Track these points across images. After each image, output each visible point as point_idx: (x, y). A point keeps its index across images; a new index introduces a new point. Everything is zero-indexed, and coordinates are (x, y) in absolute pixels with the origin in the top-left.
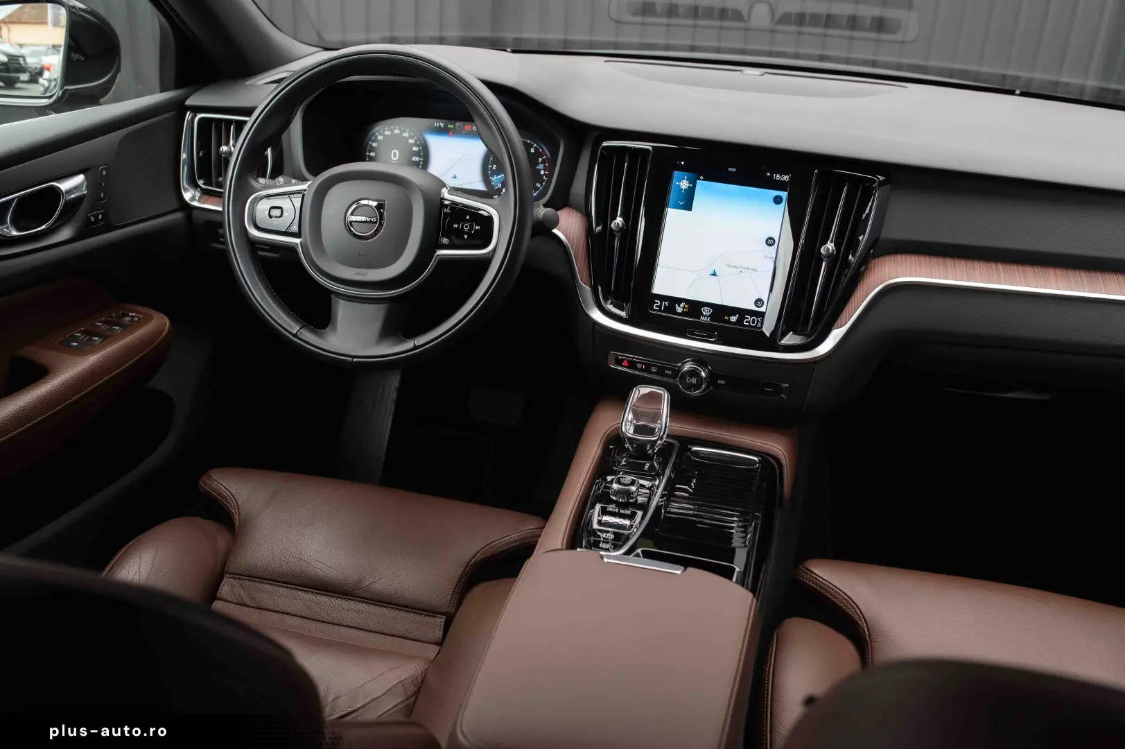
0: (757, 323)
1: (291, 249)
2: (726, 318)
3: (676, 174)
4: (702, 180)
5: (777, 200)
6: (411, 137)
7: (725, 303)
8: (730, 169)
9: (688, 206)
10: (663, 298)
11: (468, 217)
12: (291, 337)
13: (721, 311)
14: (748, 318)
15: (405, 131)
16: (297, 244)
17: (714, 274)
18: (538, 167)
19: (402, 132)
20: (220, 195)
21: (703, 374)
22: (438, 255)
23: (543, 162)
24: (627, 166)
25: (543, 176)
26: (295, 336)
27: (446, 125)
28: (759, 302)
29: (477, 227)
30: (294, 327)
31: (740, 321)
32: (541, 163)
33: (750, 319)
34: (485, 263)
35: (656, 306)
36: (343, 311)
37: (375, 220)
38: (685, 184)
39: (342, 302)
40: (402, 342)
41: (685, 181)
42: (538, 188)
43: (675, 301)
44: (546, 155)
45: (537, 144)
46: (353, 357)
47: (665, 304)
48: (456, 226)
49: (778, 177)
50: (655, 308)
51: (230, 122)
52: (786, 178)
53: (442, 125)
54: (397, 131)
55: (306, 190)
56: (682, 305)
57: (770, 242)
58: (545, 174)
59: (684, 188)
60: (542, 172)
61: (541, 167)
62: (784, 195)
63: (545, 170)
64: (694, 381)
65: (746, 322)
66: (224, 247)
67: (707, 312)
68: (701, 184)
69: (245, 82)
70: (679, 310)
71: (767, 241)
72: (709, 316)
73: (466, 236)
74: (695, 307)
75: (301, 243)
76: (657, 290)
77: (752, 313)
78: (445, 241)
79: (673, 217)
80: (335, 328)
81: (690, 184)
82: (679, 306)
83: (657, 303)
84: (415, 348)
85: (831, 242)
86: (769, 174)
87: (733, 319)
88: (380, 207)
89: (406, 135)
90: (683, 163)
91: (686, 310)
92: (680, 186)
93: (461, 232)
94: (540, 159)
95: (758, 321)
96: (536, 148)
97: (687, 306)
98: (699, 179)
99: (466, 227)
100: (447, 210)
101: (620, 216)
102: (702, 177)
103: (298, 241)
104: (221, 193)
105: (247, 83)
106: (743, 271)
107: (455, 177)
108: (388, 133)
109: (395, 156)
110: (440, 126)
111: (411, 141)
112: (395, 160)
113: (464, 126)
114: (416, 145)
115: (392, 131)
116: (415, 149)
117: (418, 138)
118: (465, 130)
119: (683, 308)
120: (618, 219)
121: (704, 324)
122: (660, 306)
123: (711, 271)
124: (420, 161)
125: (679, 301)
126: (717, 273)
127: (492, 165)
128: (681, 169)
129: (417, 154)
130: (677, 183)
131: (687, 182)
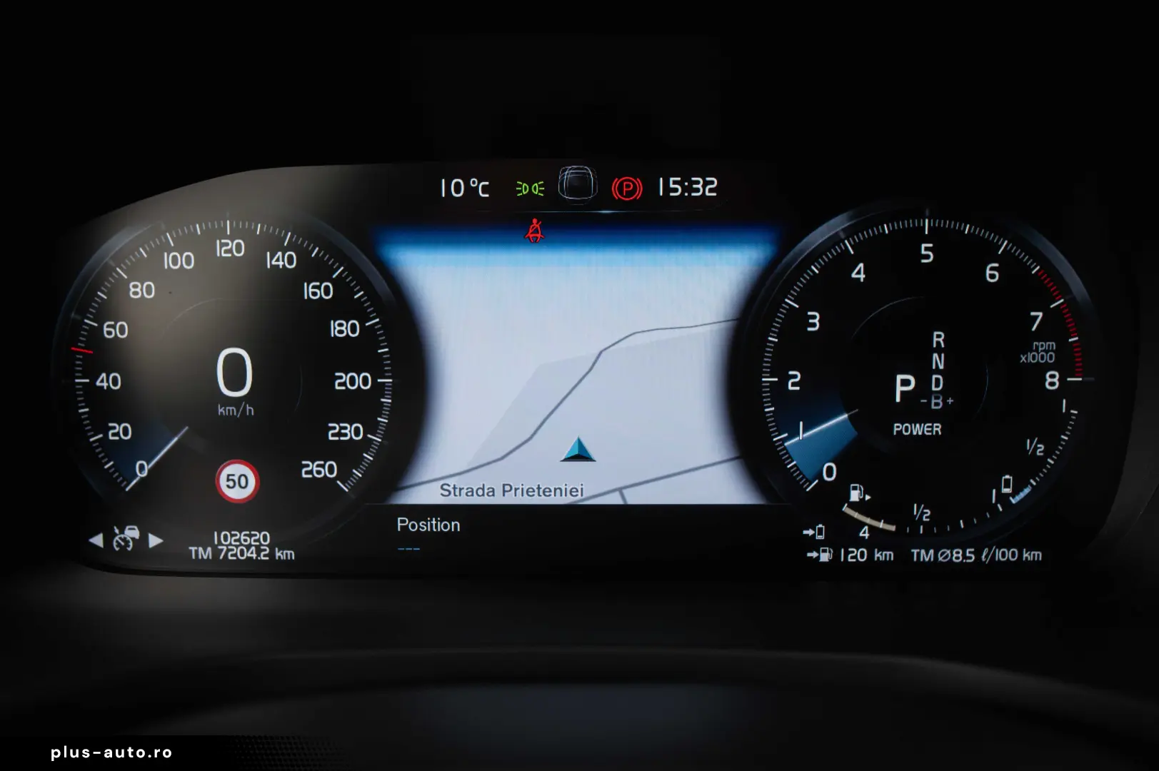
6: (311, 270)
15: (277, 246)
18: (1029, 358)
23: (1053, 328)
25: (1055, 398)
27: (503, 189)
42: (1031, 466)
44: (1064, 289)
45: (1016, 241)
53: (479, 185)
58: (1066, 389)
60: (1052, 380)
61: (1042, 352)
63: (1064, 367)
94: (1037, 317)
96: (1007, 264)
107: (581, 455)
108: (179, 261)
109: (235, 379)
110: (471, 192)
111: (313, 291)
112: (236, 402)
113: (604, 182)
114: (342, 306)
115: (204, 248)
116: (341, 328)
117: (352, 268)
118: (612, 203)
124: (378, 391)
127: (779, 369)
129: (358, 354)
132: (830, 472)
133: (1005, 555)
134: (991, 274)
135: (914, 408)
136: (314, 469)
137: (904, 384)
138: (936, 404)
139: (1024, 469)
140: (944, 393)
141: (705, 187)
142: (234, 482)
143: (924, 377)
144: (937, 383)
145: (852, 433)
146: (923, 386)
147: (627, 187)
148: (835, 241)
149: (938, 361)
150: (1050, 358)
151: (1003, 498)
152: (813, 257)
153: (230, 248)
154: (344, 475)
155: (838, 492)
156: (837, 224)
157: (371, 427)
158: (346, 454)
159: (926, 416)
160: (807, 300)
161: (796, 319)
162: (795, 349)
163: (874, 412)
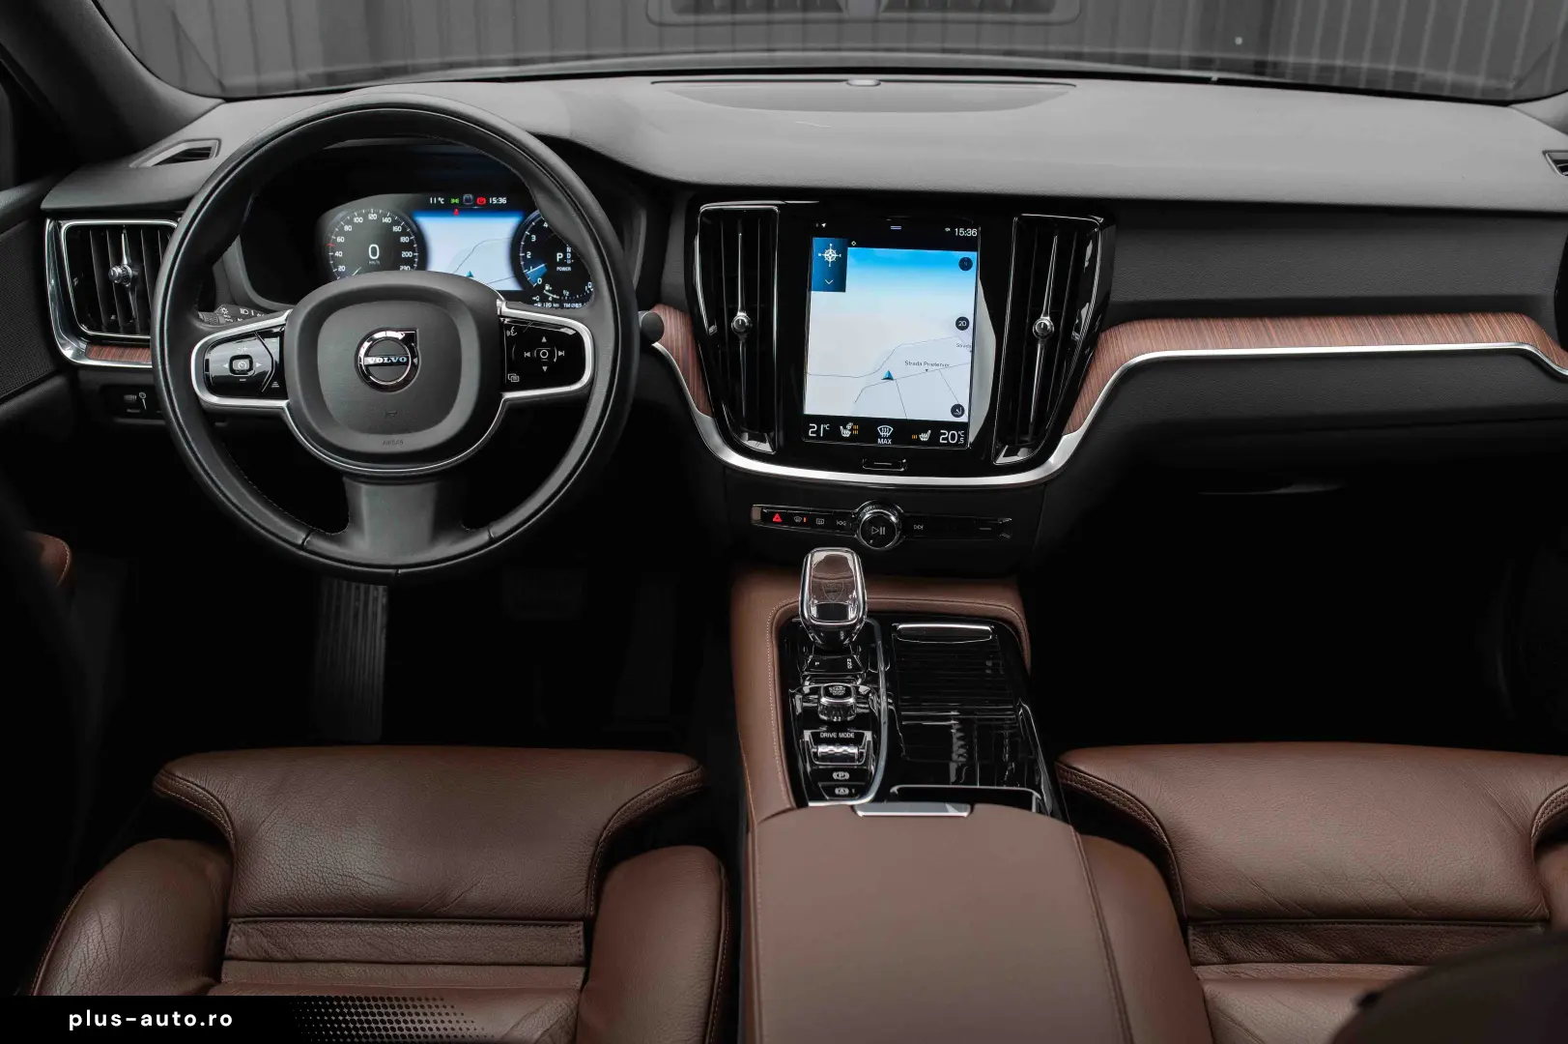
0: (959, 440)
1: (275, 417)
2: (914, 437)
3: (817, 242)
4: (855, 246)
5: (965, 265)
6: (396, 223)
7: (910, 417)
8: (893, 228)
9: (840, 286)
10: (820, 419)
11: (544, 340)
12: (294, 549)
13: (905, 429)
14: (945, 434)
15: (385, 216)
16: (282, 409)
17: (889, 378)
19: (380, 216)
20: (145, 345)
21: (893, 518)
22: (507, 400)
24: (742, 236)
26: (301, 547)
27: (447, 201)
28: (957, 409)
29: (560, 353)
30: (299, 537)
31: (934, 439)
33: (948, 434)
34: (581, 402)
35: (812, 433)
36: (366, 500)
37: (405, 359)
38: (831, 255)
39: (364, 488)
40: (467, 536)
43: (837, 422)
46: (397, 567)
47: (824, 428)
48: (528, 354)
49: (961, 232)
50: (810, 435)
51: (118, 229)
52: (973, 232)
53: (441, 200)
55: (284, 325)
56: (849, 427)
57: (962, 323)
62: (973, 256)
64: (882, 531)
65: (943, 439)
66: (162, 422)
67: (885, 431)
68: (853, 252)
69: (129, 163)
70: (846, 433)
71: (957, 323)
72: (890, 437)
73: (545, 368)
74: (868, 426)
75: (288, 406)
76: (811, 408)
77: (949, 426)
78: (515, 378)
79: (820, 303)
80: (358, 527)
81: (838, 253)
82: (845, 428)
83: (814, 427)
84: (492, 541)
85: (1046, 315)
86: (948, 229)
87: (924, 437)
88: (409, 339)
89: (387, 220)
90: (824, 225)
91: (856, 432)
92: (823, 257)
93: (536, 362)
95: (959, 436)
97: (856, 427)
98: (851, 246)
99: (544, 354)
100: (511, 333)
101: (742, 310)
102: (854, 243)
103: (283, 403)
104: (148, 340)
105: (131, 166)
106: (930, 368)
108: (358, 220)
109: (374, 254)
110: (438, 202)
111: (396, 229)
112: (375, 260)
113: (475, 199)
114: (404, 233)
115: (365, 217)
116: (404, 239)
117: (406, 223)
118: (477, 205)
119: (851, 430)
120: (739, 314)
121: (883, 449)
122: (818, 432)
123: (884, 374)
124: (414, 257)
125: (844, 420)
126: (894, 377)
127: (525, 252)
128: (822, 233)
129: (408, 247)
130: (820, 255)
131: (834, 252)
132: (540, 281)
135: (563, 263)
137: (559, 256)
138: (569, 262)
140: (571, 259)
141: (503, 201)
143: (565, 253)
144: (569, 256)
145: (545, 270)
146: (565, 258)
147: (482, 200)
148: (538, 215)
149: (569, 250)
151: (589, 289)
152: (533, 220)
153: (373, 217)
155: (542, 287)
157: (412, 268)
159: (565, 265)
160: (532, 232)
161: (529, 238)
162: (529, 246)
163: (552, 264)
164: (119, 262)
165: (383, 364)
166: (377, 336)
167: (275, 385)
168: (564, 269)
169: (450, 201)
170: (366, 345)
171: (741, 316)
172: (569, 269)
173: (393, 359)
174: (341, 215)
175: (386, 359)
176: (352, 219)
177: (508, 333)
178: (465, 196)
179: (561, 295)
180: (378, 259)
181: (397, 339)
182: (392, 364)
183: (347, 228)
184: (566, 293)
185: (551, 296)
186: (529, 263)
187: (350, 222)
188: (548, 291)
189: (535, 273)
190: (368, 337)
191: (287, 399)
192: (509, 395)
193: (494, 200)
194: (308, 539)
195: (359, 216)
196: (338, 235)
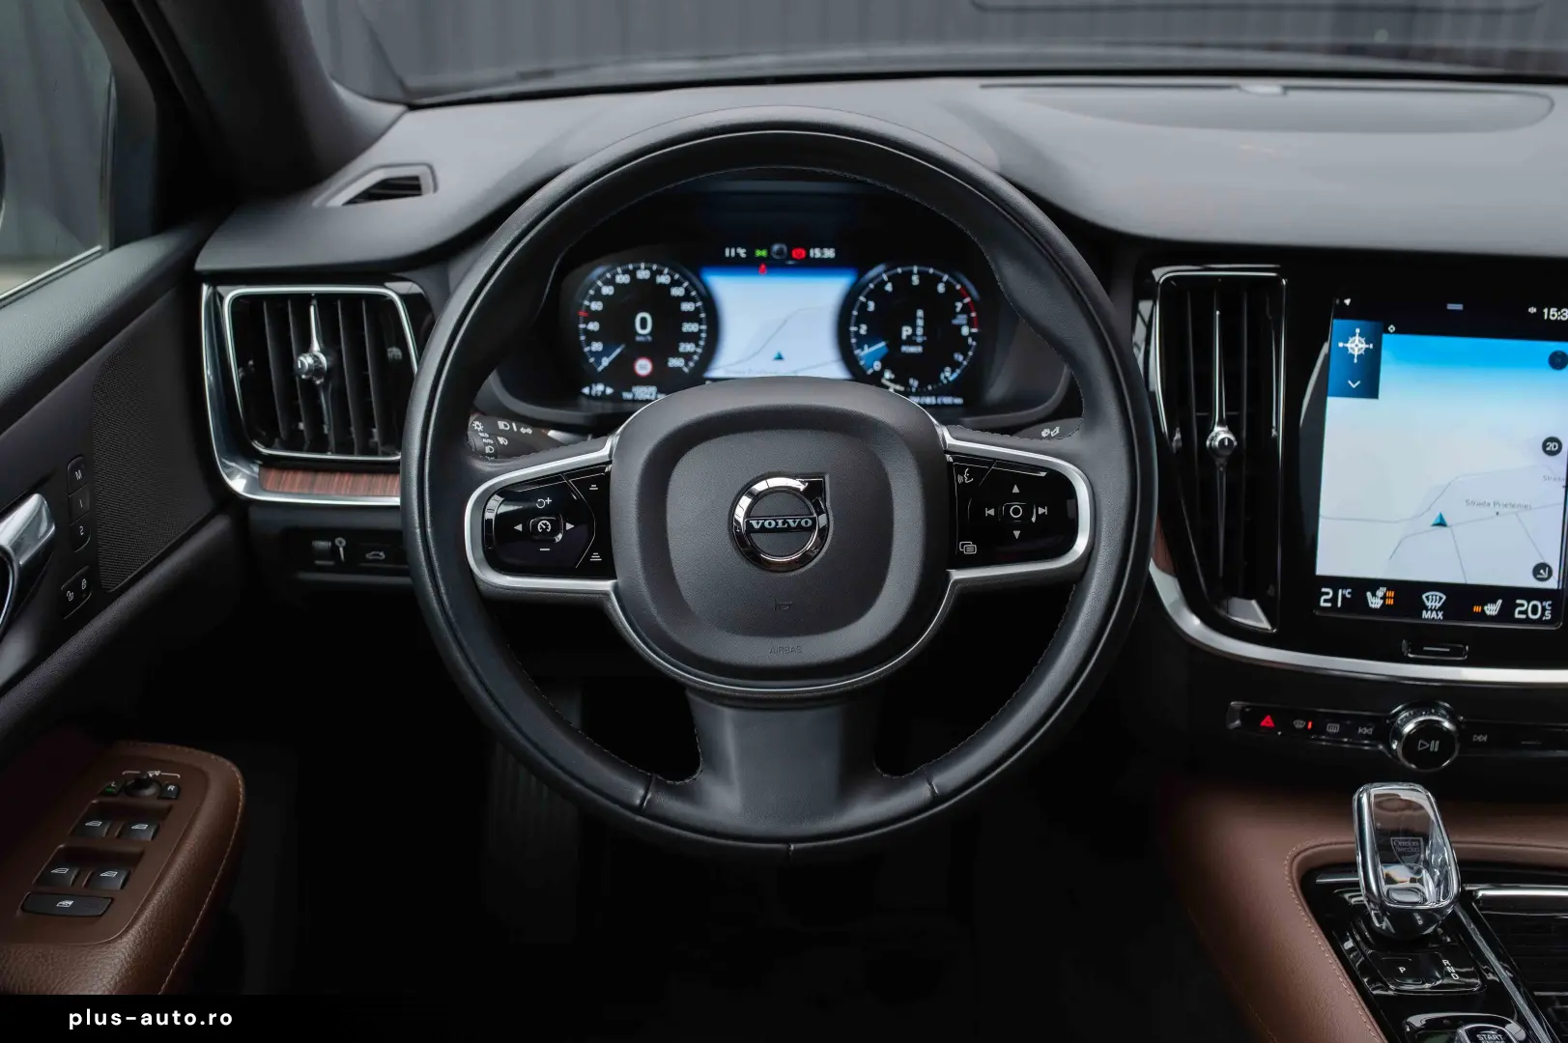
0: (1542, 614)
1: (592, 610)
2: (1477, 609)
3: (1337, 325)
4: (1394, 333)
5: (1557, 361)
6: (675, 283)
7: (1470, 582)
8: (1451, 307)
9: (1370, 390)
10: (1337, 582)
11: (1016, 490)
12: (629, 814)
13: (1463, 597)
14: (1522, 605)
15: (660, 273)
16: (606, 594)
17: (1441, 523)
18: (955, 322)
19: (654, 274)
21: (1447, 724)
22: (956, 582)
23: (966, 310)
24: (1220, 316)
25: (966, 338)
26: (638, 810)
27: (750, 253)
28: (1541, 570)
29: (1041, 511)
30: (637, 793)
31: (1506, 613)
32: (963, 311)
33: (1526, 606)
34: (1065, 589)
35: (1326, 601)
36: (727, 731)
37: (810, 522)
38: (1357, 345)
41: (1357, 338)
42: (957, 365)
43: (1362, 586)
44: (969, 295)
45: (951, 276)
46: (788, 840)
47: (1343, 596)
48: (992, 512)
49: (1553, 314)
50: (1322, 604)
51: (306, 299)
53: (742, 252)
54: (643, 274)
55: (608, 463)
56: (1380, 593)
57: (1550, 446)
58: (971, 334)
59: (1356, 353)
60: (965, 331)
61: (961, 319)
63: (970, 323)
64: (1434, 746)
65: (1520, 613)
67: (1434, 600)
68: (1391, 341)
69: (311, 202)
70: (1375, 602)
71: (1543, 446)
72: (1440, 609)
73: (1017, 533)
74: (1409, 593)
75: (616, 589)
76: (1323, 568)
77: (1529, 594)
78: (970, 548)
79: (1341, 414)
81: (1367, 343)
82: (1374, 595)
83: (1327, 594)
84: (936, 800)
86: (1533, 310)
87: (1492, 609)
88: (815, 491)
89: (664, 279)
90: (1347, 302)
91: (1390, 602)
92: (1347, 349)
93: (1004, 524)
94: (959, 306)
95: (1543, 609)
96: (947, 284)
97: (1391, 594)
98: (1388, 332)
99: (1016, 511)
100: (964, 478)
101: (1221, 423)
102: (1392, 328)
103: (606, 585)
105: (316, 203)
106: (1502, 510)
107: (780, 358)
108: (623, 279)
109: (644, 325)
110: (737, 255)
111: (677, 292)
112: (644, 336)
113: (790, 250)
114: (687, 298)
115: (632, 274)
116: (687, 307)
117: (691, 284)
118: (793, 259)
119: (1384, 598)
120: (1217, 429)
121: (1432, 627)
122: (1334, 600)
123: (1434, 519)
124: (700, 331)
125: (1373, 585)
126: (1448, 521)
127: (857, 325)
128: (1344, 313)
129: (692, 317)
130: (1341, 345)
131: (1363, 340)
132: (877, 366)
133: (947, 400)
134: (941, 288)
135: (911, 341)
136: (675, 362)
137: (906, 331)
138: (919, 340)
139: (955, 365)
140: (924, 335)
141: (830, 253)
142: (642, 367)
143: (914, 327)
144: (920, 331)
145: (886, 350)
146: (914, 333)
147: (798, 253)
148: (879, 275)
149: (920, 323)
150: (965, 322)
151: (946, 378)
152: (871, 281)
154: (686, 365)
155: (879, 375)
156: (880, 268)
157: (697, 345)
158: (687, 356)
159: (915, 343)
160: (868, 298)
161: (864, 305)
162: (864, 317)
163: (895, 342)
164: (306, 347)
165: (775, 530)
166: (760, 487)
167: (596, 558)
168: (913, 349)
169: (754, 253)
170: (745, 502)
171: (1220, 434)
172: (918, 349)
173: (791, 521)
174: (599, 271)
175: (780, 522)
176: (613, 277)
177: (960, 479)
178: (776, 247)
179: (906, 384)
180: (651, 334)
181: (797, 490)
182: (789, 529)
183: (608, 290)
184: (914, 383)
185: (893, 387)
186: (863, 341)
187: (611, 282)
188: (890, 380)
189: (870, 354)
190: (746, 490)
191: (615, 577)
192: (957, 575)
193: (816, 253)
194: (649, 796)
195: (625, 272)
196: (593, 299)
